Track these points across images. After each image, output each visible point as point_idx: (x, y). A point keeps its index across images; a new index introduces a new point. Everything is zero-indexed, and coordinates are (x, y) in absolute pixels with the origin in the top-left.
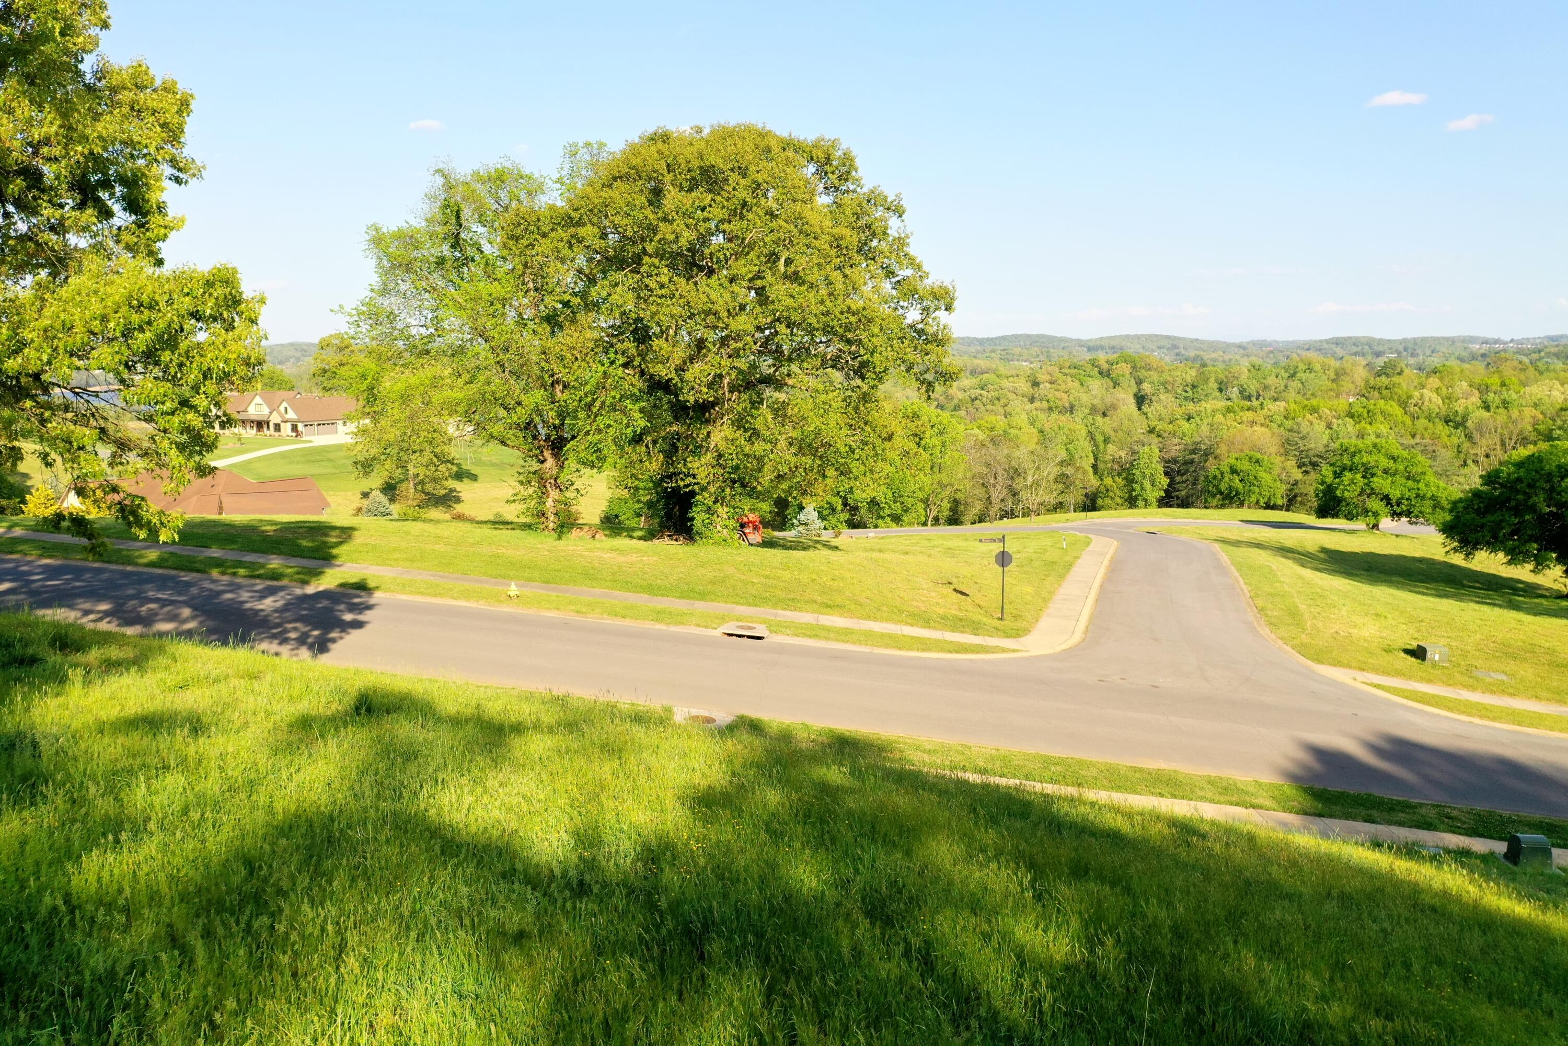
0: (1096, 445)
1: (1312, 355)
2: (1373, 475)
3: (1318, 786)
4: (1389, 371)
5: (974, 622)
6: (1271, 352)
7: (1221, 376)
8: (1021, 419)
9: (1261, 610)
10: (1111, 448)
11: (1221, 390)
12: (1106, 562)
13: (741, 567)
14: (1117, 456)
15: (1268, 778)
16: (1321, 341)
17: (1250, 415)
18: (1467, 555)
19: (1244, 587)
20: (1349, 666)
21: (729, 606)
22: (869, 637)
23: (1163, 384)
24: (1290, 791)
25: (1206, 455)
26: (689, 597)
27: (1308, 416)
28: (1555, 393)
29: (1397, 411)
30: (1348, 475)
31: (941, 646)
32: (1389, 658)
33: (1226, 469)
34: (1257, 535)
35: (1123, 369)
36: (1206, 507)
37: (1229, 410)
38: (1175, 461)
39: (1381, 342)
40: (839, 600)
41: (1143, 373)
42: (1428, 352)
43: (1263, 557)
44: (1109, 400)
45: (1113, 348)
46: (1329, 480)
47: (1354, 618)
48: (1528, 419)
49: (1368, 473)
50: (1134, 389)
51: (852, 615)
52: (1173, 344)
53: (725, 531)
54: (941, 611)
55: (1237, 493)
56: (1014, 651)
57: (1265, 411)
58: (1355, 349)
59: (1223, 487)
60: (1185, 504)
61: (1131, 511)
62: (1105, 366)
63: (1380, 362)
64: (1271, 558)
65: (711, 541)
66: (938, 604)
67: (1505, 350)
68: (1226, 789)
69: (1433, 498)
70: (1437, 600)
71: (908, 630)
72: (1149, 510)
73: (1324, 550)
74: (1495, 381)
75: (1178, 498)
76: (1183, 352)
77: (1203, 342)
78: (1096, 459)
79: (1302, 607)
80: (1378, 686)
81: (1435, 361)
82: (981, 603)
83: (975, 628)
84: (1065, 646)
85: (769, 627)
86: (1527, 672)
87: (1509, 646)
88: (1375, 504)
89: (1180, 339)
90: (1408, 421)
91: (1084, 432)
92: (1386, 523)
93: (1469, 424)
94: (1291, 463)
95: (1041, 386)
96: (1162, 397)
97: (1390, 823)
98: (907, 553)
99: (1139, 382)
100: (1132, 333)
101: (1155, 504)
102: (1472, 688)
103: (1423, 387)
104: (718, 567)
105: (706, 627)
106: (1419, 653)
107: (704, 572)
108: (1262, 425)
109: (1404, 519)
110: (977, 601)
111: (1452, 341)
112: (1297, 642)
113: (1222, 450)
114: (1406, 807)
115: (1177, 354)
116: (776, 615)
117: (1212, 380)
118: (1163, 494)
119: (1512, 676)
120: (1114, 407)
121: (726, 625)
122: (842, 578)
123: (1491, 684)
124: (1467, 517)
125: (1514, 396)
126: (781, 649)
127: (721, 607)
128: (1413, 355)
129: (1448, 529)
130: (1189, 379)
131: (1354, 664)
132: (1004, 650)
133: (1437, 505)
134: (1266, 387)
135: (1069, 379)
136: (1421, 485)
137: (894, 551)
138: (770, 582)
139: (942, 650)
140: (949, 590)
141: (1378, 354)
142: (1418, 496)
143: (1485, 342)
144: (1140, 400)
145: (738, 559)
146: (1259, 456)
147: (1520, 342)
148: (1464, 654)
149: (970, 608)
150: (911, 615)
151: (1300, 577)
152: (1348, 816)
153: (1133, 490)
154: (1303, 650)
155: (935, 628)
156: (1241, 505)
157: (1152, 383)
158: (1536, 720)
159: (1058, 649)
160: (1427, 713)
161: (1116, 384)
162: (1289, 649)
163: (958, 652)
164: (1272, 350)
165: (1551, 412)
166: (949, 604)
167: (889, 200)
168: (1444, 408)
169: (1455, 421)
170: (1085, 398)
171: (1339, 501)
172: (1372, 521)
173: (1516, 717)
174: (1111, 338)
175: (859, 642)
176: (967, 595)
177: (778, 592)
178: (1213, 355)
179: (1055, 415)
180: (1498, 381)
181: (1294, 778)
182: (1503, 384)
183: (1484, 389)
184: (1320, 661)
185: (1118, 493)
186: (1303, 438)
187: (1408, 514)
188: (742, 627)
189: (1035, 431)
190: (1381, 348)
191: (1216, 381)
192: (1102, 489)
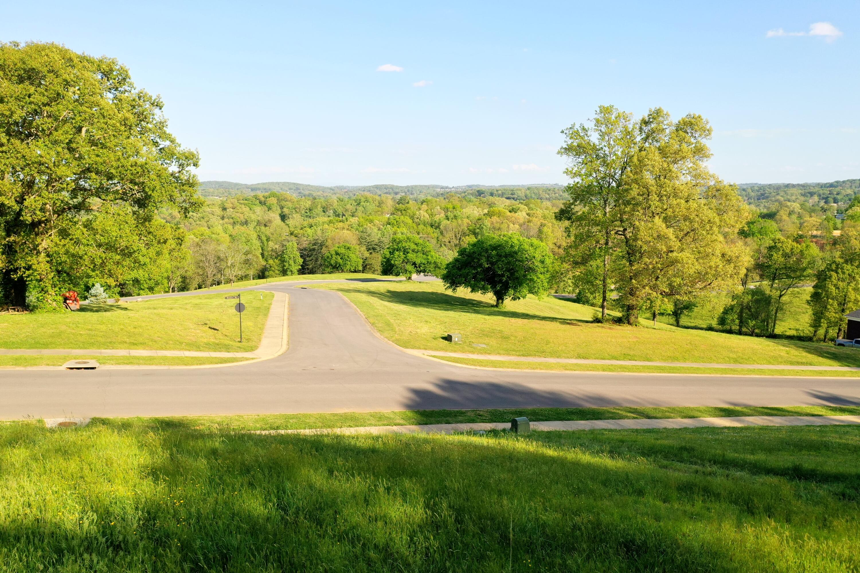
0: (262, 242)
1: (367, 194)
2: (408, 253)
3: (421, 410)
4: (403, 201)
5: (225, 345)
6: (346, 192)
7: (324, 204)
8: (219, 229)
9: (373, 324)
10: (271, 244)
11: (324, 212)
12: (287, 306)
13: (71, 325)
14: (274, 248)
15: (399, 409)
16: (370, 187)
17: (341, 224)
18: (454, 289)
19: (361, 313)
20: (419, 348)
21: (67, 350)
22: (165, 360)
23: (295, 209)
24: (409, 414)
25: (321, 246)
26: (37, 348)
27: (369, 224)
28: (475, 212)
29: (410, 221)
30: (397, 253)
31: (211, 361)
32: (436, 342)
33: (333, 253)
34: (357, 286)
35: (273, 201)
36: (323, 273)
37: (330, 222)
38: (305, 249)
39: (397, 187)
40: (141, 340)
41: (283, 203)
42: (418, 192)
43: (364, 297)
44: (266, 218)
45: (265, 189)
46: (388, 256)
47: (417, 324)
48: (465, 224)
49: (405, 252)
50: (279, 211)
51: (151, 348)
52: (297, 187)
53: (54, 303)
54: (205, 341)
55: (340, 265)
56: (253, 359)
57: (348, 223)
58: (385, 191)
59: (333, 262)
60: (312, 272)
61: (284, 277)
62: (263, 199)
63: (398, 197)
64: (367, 297)
65: (45, 310)
66: (202, 337)
67: (450, 192)
68: (380, 418)
69: (435, 263)
70: (446, 312)
71: (188, 354)
72: (294, 277)
73: (389, 292)
74: (450, 206)
75: (308, 269)
76: (302, 192)
77: (312, 186)
78: (262, 250)
79: (392, 321)
80: (434, 356)
81: (422, 197)
82: (227, 334)
83: (228, 348)
84: (280, 353)
85: (98, 360)
86: (493, 342)
87: (484, 331)
88: (409, 267)
89: (300, 185)
90: (414, 225)
91: (255, 236)
92: (414, 276)
93: (441, 227)
94: (364, 248)
95: (228, 210)
96: (294, 216)
97: (457, 422)
98: (171, 309)
99: (282, 208)
100: (275, 181)
101: (296, 273)
102: (473, 352)
103: (420, 209)
104: (54, 326)
105: (53, 365)
106: (448, 338)
107: (44, 330)
108: (348, 229)
109: (422, 274)
110: (224, 333)
111: (428, 187)
112: (394, 338)
113: (329, 243)
114: (462, 413)
115: (299, 193)
116: (101, 353)
117: (319, 206)
118: (300, 267)
119: (487, 345)
120: (270, 221)
121: (67, 363)
122: (140, 327)
123: (480, 350)
124: (454, 271)
125: (459, 213)
126: (110, 374)
127: (61, 351)
128: (412, 194)
129: (446, 278)
130: (307, 206)
131: (422, 347)
132: (247, 359)
133: (437, 266)
134: (347, 210)
135: (243, 206)
136: (429, 257)
137: (163, 308)
138: (93, 333)
139: (211, 363)
140: (206, 328)
141: (396, 193)
142: (428, 262)
143: (442, 188)
144: (283, 217)
145: (68, 320)
146: (348, 245)
147: (457, 188)
148: (467, 337)
149: (221, 338)
150: (187, 344)
151: (385, 306)
152: (438, 422)
153: (285, 266)
154: (397, 342)
155: (203, 351)
156: (343, 271)
157: (288, 208)
158: (501, 364)
159: (276, 355)
160: (457, 367)
161: (269, 209)
162: (391, 342)
163: (221, 363)
164: (348, 191)
165: (474, 221)
166: (209, 336)
167: (153, 99)
168: (430, 220)
169: (434, 225)
170: (253, 217)
171: (392, 266)
172: (409, 275)
173: (494, 364)
174: (264, 184)
175: (160, 364)
176: (217, 330)
177: (99, 339)
178: (318, 194)
179: (238, 227)
180: (452, 206)
181: (409, 407)
182: (454, 208)
183: (446, 210)
184: (406, 347)
185: (276, 268)
186: (369, 236)
187: (424, 271)
188: (79, 363)
189: (227, 235)
190: (397, 191)
191: (321, 207)
192: (268, 266)
